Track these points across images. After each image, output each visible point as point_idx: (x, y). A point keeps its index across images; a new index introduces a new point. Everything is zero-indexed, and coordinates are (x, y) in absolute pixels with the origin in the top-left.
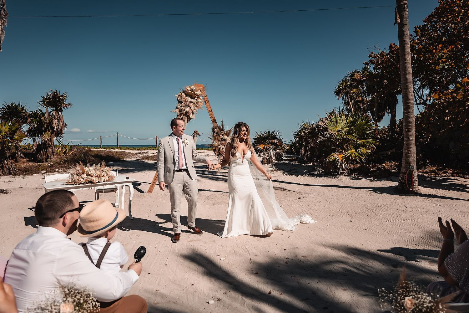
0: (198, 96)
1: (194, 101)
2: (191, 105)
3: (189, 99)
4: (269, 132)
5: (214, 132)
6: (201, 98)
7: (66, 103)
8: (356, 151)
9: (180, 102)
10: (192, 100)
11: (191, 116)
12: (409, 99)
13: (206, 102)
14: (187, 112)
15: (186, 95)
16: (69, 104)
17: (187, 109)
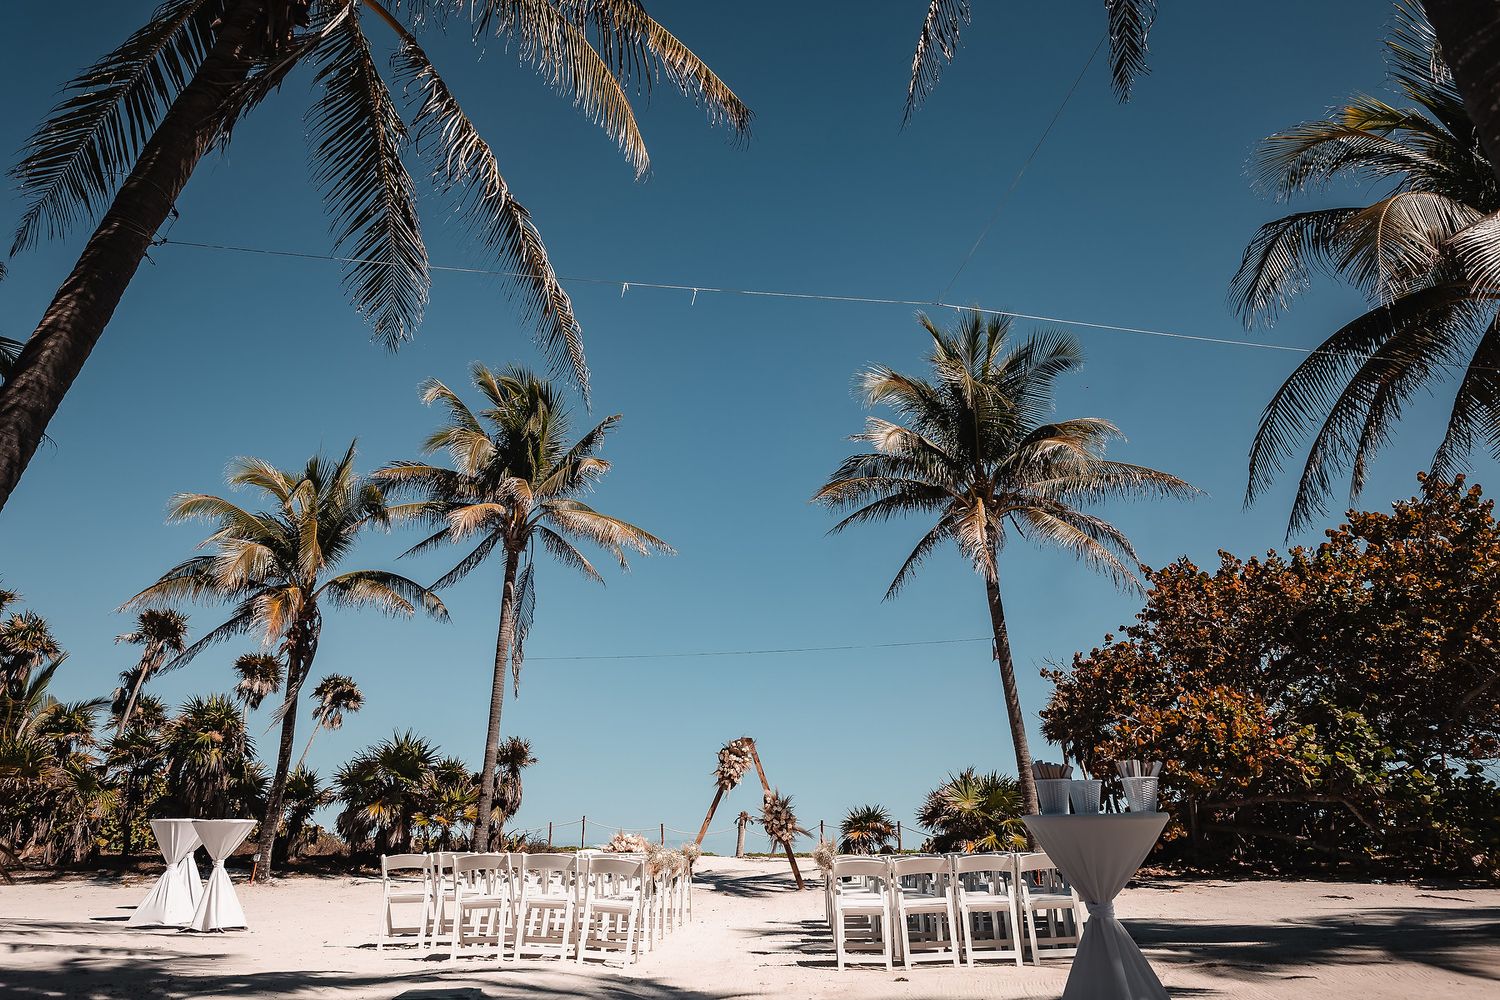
0: (745, 754)
1: (741, 760)
2: (736, 765)
3: (733, 757)
4: (868, 809)
5: (766, 802)
6: (750, 756)
7: (529, 757)
8: (998, 838)
9: (722, 762)
10: (738, 759)
11: (735, 780)
12: (1022, 757)
13: (757, 761)
14: (730, 775)
15: (730, 753)
16: (534, 760)
17: (732, 771)
